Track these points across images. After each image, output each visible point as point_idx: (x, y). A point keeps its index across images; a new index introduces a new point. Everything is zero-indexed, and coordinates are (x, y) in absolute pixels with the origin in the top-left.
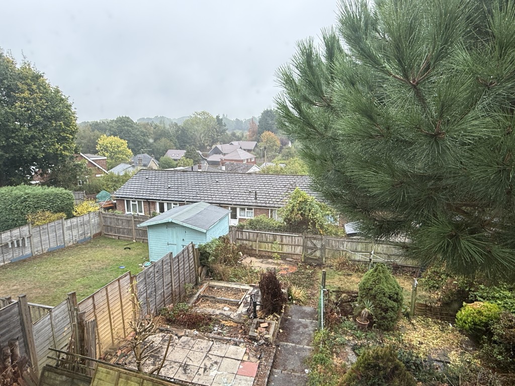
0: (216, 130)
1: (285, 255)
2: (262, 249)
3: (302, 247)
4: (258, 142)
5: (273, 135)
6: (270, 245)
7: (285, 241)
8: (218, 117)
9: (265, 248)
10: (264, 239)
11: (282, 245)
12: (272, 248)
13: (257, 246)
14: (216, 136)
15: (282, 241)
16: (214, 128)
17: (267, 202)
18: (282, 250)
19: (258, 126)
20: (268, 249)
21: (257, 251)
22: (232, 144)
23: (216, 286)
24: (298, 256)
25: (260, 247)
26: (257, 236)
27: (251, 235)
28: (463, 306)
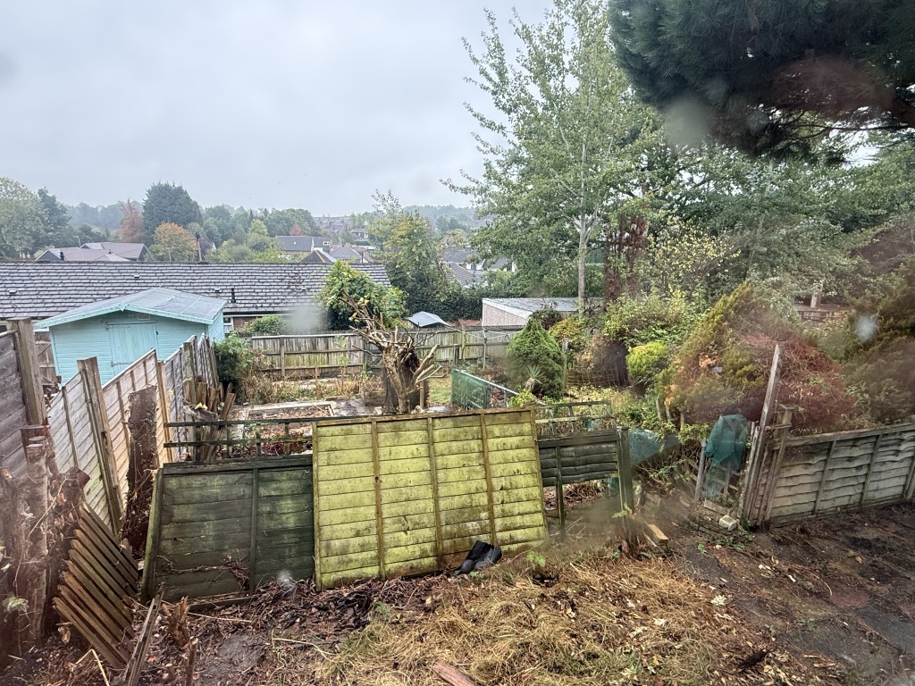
0: (42, 219)
1: (333, 370)
2: (292, 367)
3: (362, 353)
4: (147, 244)
5: (180, 230)
6: (306, 356)
7: (332, 347)
8: (42, 193)
9: (298, 364)
10: (295, 349)
11: (328, 353)
12: (310, 363)
13: (283, 363)
14: (42, 231)
15: (327, 347)
16: (37, 215)
17: (259, 305)
18: (328, 363)
19: (144, 214)
20: (304, 364)
21: (283, 371)
22: (86, 247)
23: (263, 411)
24: (356, 368)
25: (288, 363)
26: (281, 345)
27: (269, 344)
28: (629, 353)
